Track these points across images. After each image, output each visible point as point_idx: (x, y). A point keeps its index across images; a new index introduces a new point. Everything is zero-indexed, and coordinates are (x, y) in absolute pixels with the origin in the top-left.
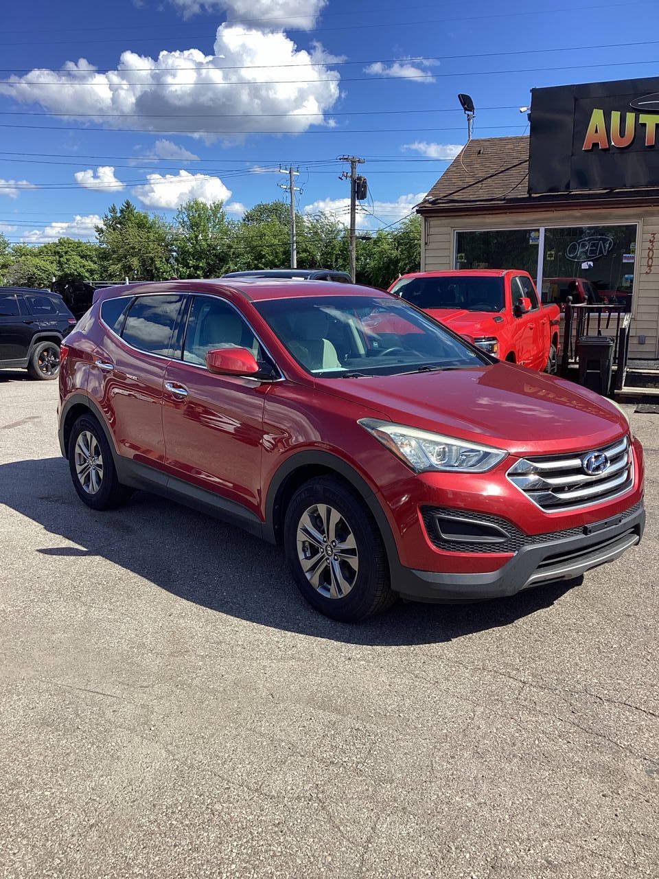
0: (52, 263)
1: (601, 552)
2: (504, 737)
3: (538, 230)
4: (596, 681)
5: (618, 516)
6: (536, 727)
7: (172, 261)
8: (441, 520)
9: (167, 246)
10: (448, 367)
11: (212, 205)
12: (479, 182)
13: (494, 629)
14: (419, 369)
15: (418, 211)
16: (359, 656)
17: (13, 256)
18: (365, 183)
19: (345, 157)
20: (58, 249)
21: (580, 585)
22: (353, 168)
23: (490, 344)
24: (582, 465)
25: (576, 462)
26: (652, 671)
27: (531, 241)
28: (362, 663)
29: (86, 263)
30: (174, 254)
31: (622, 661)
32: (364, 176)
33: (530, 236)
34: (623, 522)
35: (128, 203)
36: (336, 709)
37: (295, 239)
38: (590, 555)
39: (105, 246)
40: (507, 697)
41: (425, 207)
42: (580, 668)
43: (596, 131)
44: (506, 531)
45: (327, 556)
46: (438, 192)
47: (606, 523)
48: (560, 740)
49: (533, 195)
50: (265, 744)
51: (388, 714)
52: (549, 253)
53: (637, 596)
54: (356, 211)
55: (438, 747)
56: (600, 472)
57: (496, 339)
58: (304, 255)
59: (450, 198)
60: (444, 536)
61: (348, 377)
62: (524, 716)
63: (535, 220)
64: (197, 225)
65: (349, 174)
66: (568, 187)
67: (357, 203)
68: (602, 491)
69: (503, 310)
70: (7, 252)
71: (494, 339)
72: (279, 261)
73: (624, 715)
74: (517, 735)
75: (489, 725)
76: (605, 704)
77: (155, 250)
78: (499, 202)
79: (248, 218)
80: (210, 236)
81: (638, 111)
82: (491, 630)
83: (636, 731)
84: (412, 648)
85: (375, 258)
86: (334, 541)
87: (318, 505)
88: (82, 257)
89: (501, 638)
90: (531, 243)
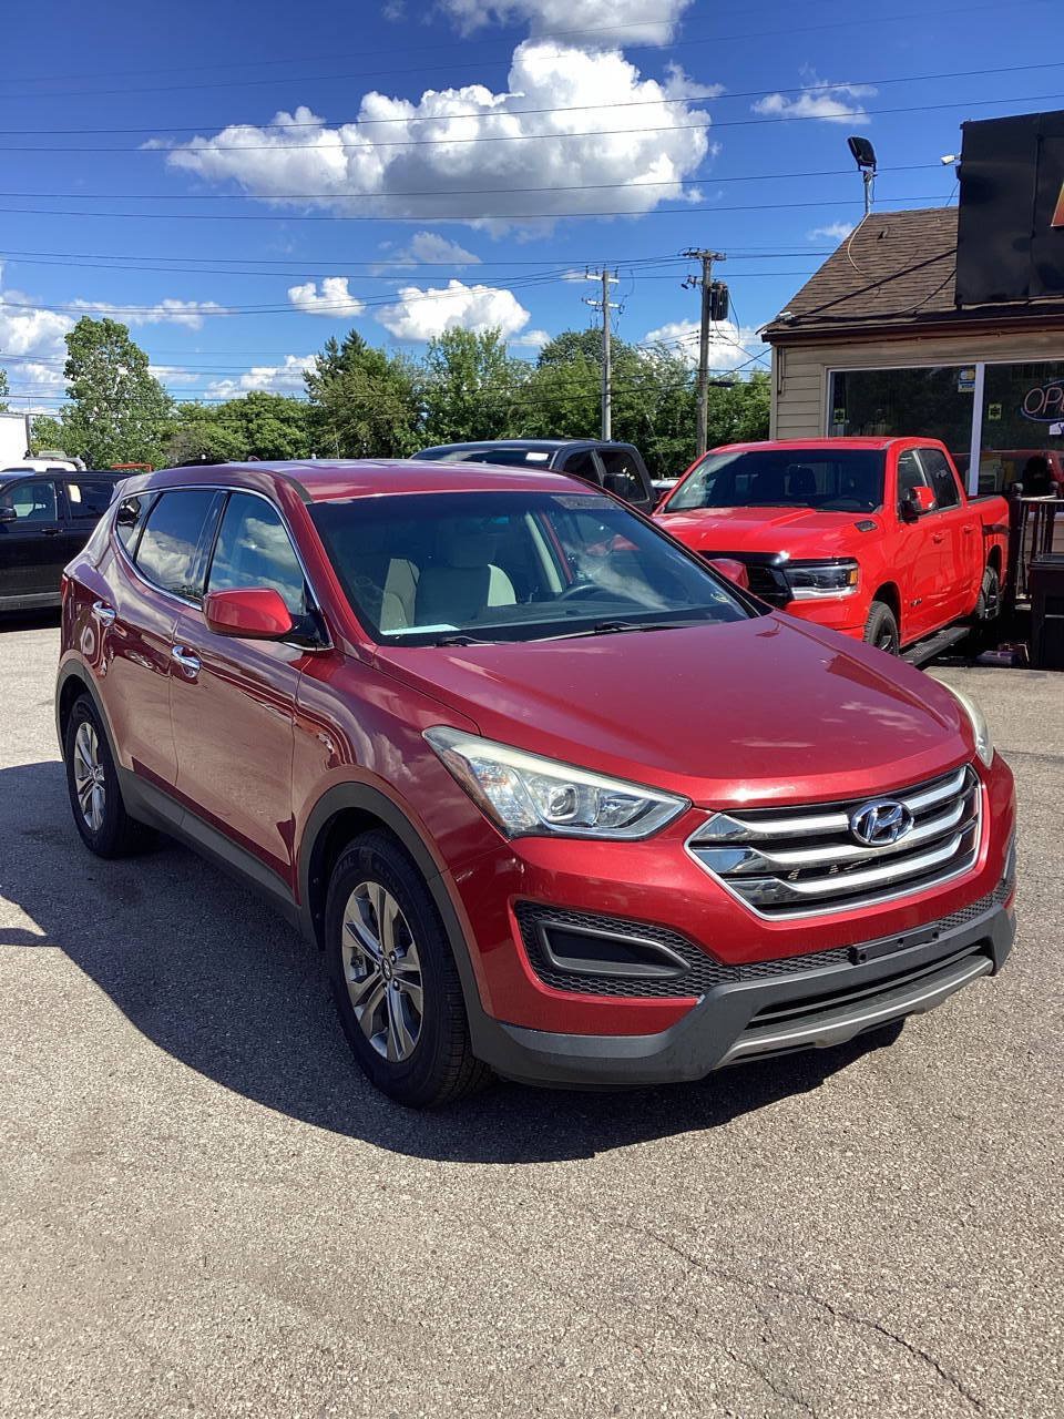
0: (236, 432)
1: (896, 996)
2: (604, 1390)
3: (973, 368)
4: (838, 1267)
5: (933, 925)
6: (677, 1372)
7: (421, 427)
8: (551, 932)
9: (413, 402)
10: (655, 625)
11: (484, 336)
12: (874, 286)
13: (686, 1134)
14: (596, 629)
15: (765, 338)
16: (404, 1182)
17: (179, 421)
18: (725, 293)
19: (693, 251)
20: (246, 409)
21: (890, 1044)
22: (706, 269)
23: (844, 571)
24: (850, 825)
25: (839, 821)
26: (961, 1249)
27: (960, 387)
28: (405, 1197)
29: (289, 431)
30: (425, 415)
31: (908, 1225)
32: (723, 281)
33: (958, 377)
34: (942, 937)
35: (354, 335)
36: (309, 1300)
37: (609, 387)
38: (873, 1000)
39: (318, 403)
40: (647, 1294)
41: (778, 330)
42: (820, 1233)
44: (682, 955)
45: (384, 980)
46: (803, 305)
47: (901, 941)
48: (714, 1406)
49: (963, 307)
50: (136, 1371)
51: (401, 1319)
52: (991, 407)
53: (992, 1073)
54: (710, 339)
55: (463, 1406)
56: (891, 840)
57: (856, 561)
58: (627, 414)
59: (822, 314)
60: (556, 961)
61: (445, 644)
62: (663, 1342)
63: (965, 350)
64: (459, 366)
65: (699, 280)
66: (1026, 293)
67: (712, 324)
68: (894, 878)
69: (879, 510)
70: (170, 415)
71: (851, 560)
72: (589, 423)
73: (864, 1354)
74: (631, 1385)
75: (585, 1358)
76: (837, 1324)
77: (393, 408)
78: (905, 320)
79: (547, 355)
80: (480, 385)
82: (680, 1136)
83: (876, 1397)
84: (512, 1170)
85: (746, 416)
86: (392, 953)
87: (369, 884)
88: (282, 421)
89: (691, 1156)
90: (960, 389)
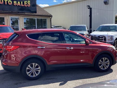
87: (103, 58)
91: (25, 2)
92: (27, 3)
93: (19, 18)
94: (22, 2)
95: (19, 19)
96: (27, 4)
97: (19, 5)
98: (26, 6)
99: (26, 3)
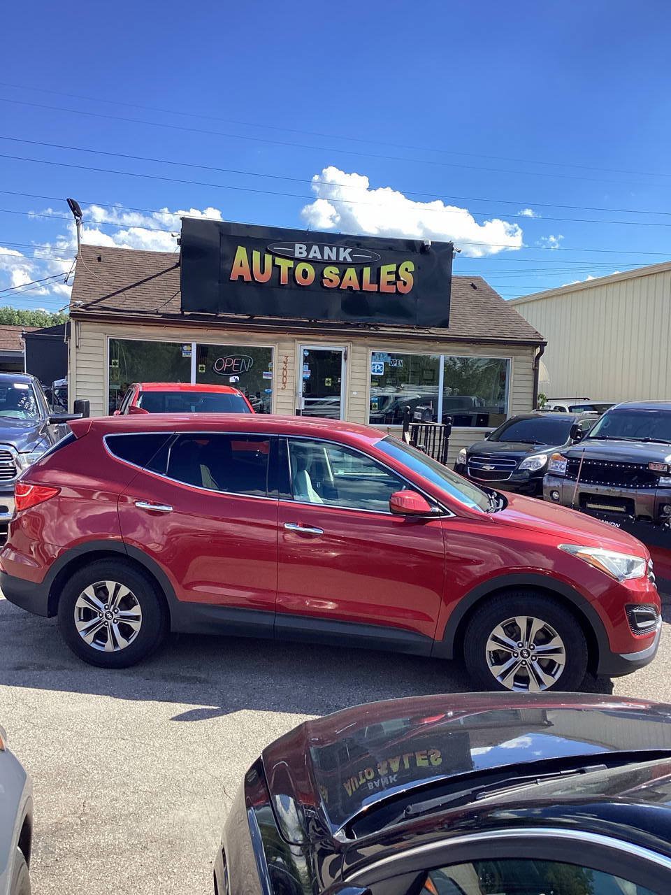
3: (190, 345)
33: (182, 350)
41: (76, 311)
43: (241, 266)
45: (523, 659)
49: (185, 313)
52: (200, 366)
59: (100, 304)
60: (638, 625)
63: (186, 335)
66: (216, 309)
78: (151, 316)
81: (275, 255)
86: (531, 645)
90: (184, 355)
91: (385, 269)
92: (397, 273)
93: (346, 355)
94: (367, 272)
95: (346, 359)
96: (398, 278)
97: (350, 288)
98: (392, 289)
99: (389, 273)
